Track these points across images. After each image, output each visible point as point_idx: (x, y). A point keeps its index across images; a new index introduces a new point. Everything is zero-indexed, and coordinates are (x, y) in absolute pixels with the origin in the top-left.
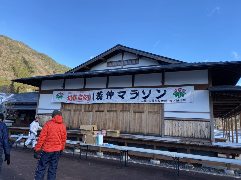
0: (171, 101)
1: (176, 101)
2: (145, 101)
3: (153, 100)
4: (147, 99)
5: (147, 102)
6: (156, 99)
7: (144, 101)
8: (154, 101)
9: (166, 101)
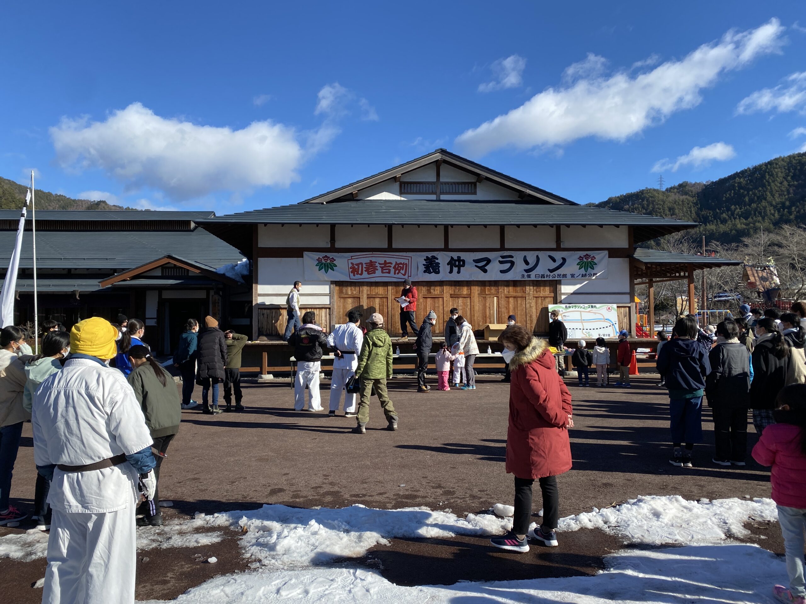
0: (573, 276)
1: (582, 276)
2: (529, 276)
3: (543, 276)
4: (533, 274)
5: (533, 278)
6: (549, 273)
7: (526, 277)
8: (544, 278)
9: (565, 276)
